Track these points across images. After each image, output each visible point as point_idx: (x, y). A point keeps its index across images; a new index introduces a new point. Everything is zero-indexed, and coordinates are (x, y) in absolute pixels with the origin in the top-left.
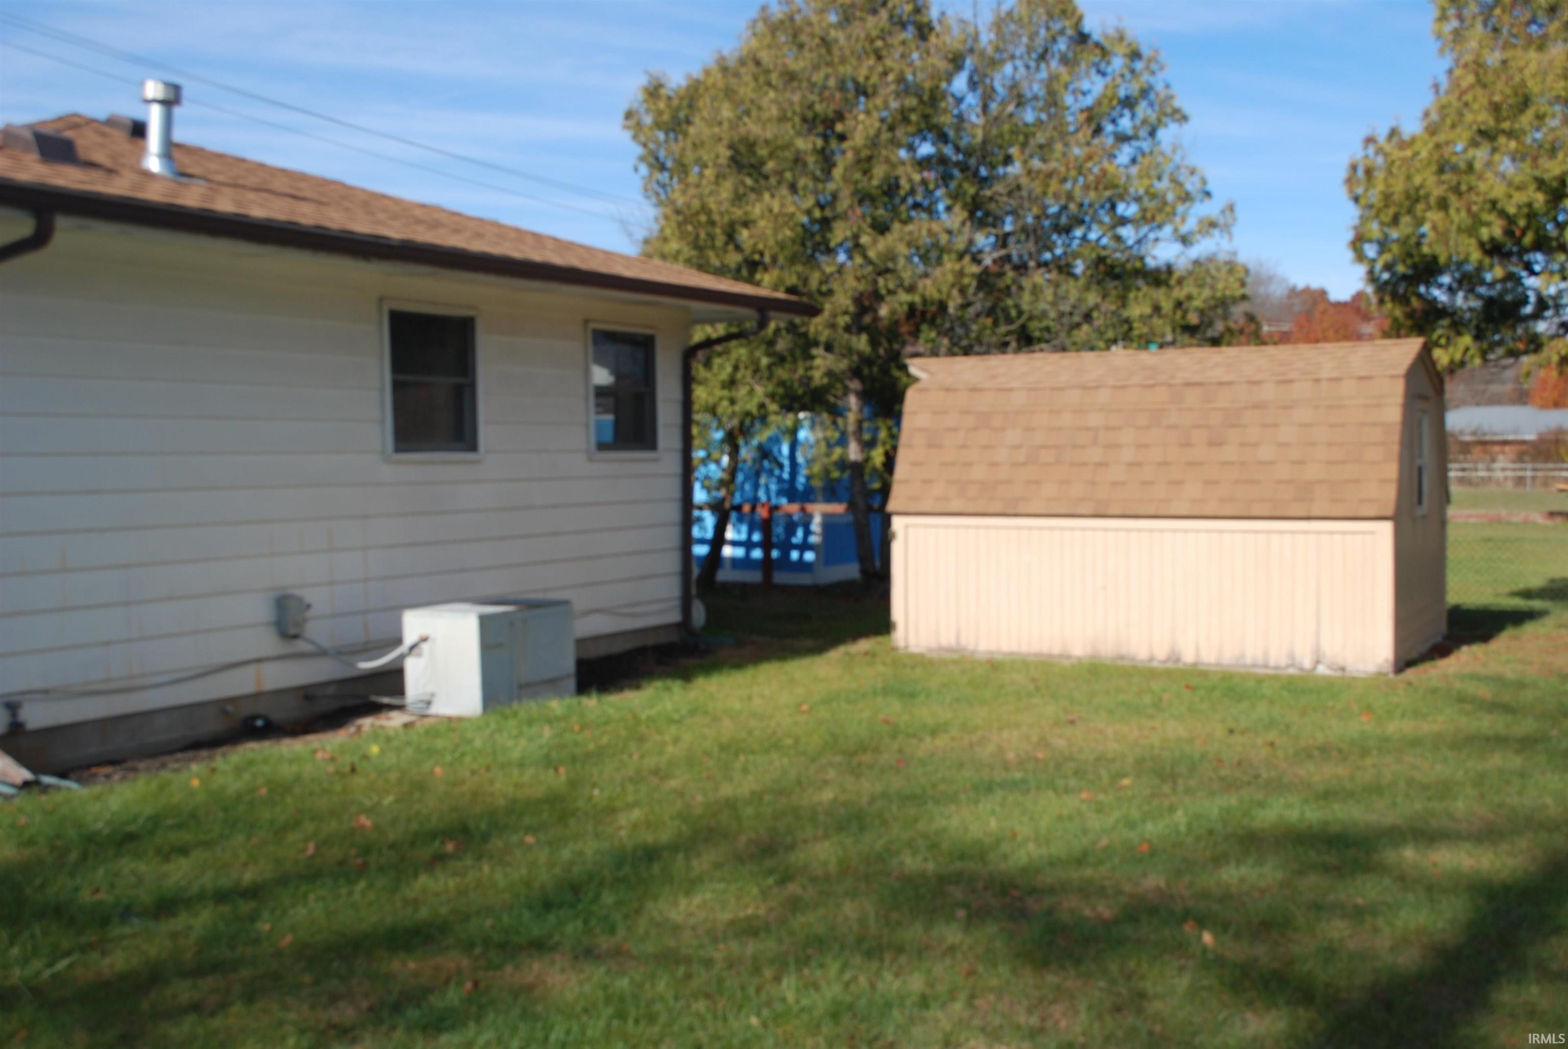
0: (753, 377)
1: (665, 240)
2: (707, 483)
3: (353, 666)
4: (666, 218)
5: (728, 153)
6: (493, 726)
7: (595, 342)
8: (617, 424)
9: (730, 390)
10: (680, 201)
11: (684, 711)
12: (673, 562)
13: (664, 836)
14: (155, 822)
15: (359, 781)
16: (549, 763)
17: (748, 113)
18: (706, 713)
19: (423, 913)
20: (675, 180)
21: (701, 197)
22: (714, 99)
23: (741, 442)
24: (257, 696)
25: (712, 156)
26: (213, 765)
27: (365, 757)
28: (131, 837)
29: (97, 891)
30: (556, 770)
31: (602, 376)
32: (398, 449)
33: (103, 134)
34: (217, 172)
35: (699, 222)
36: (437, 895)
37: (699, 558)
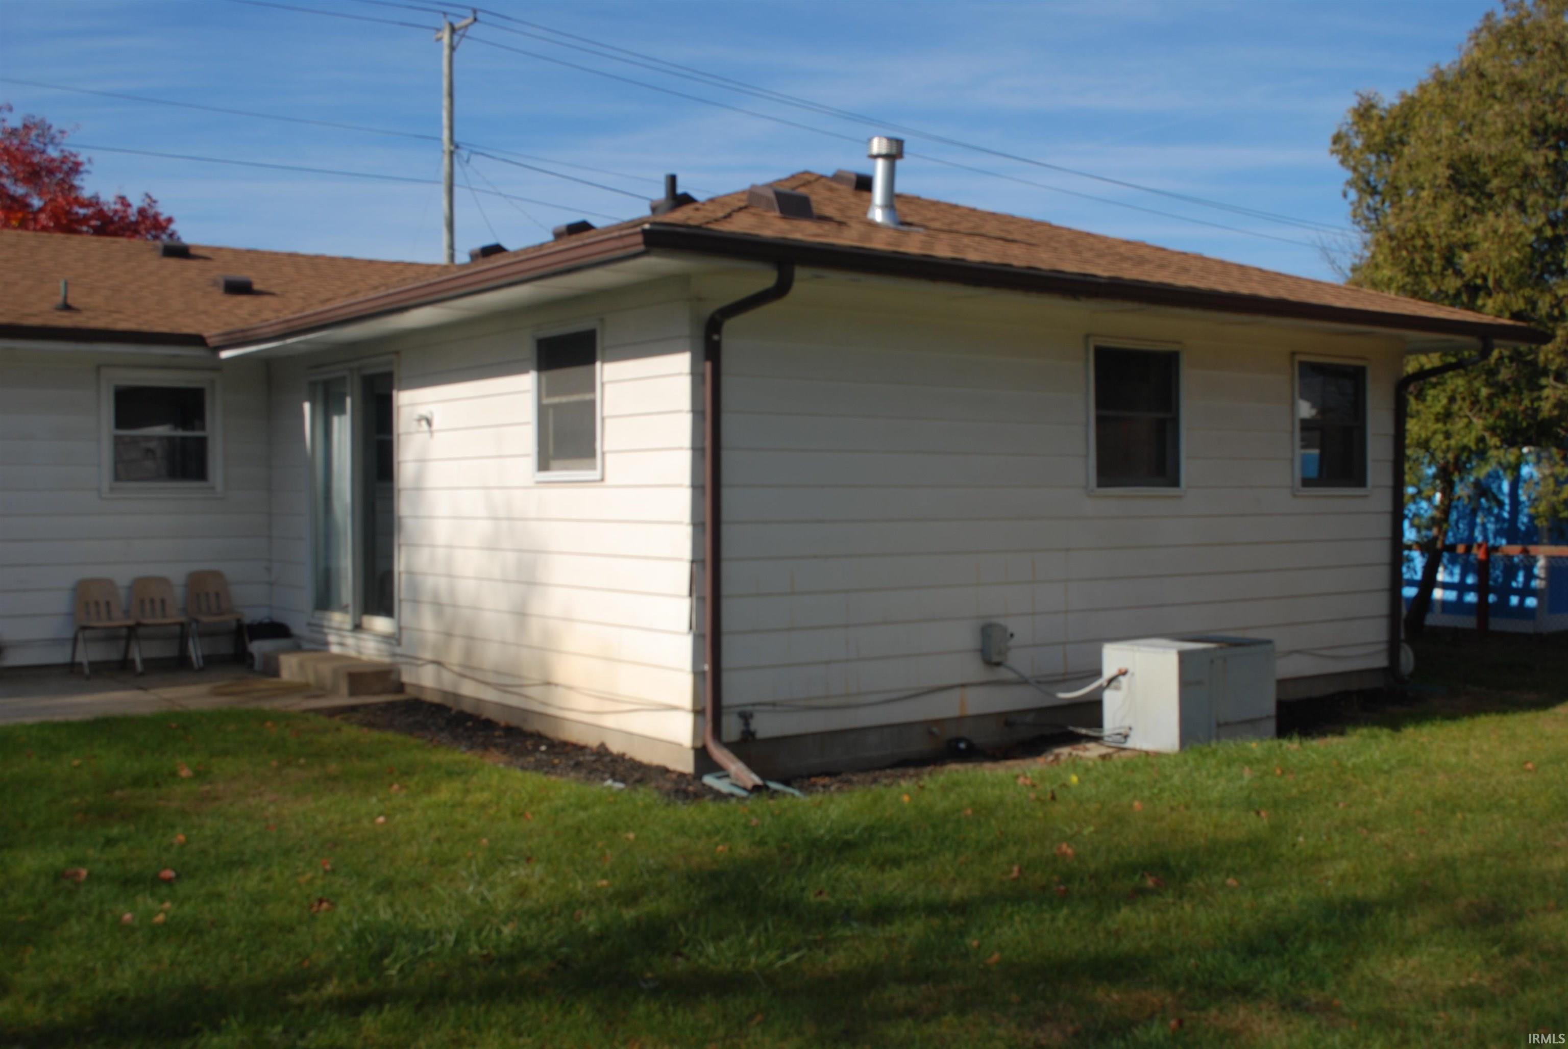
0: (1471, 410)
1: (1377, 266)
2: (1416, 521)
3: (1053, 695)
4: (1378, 244)
5: (1448, 173)
6: (1191, 763)
7: (1302, 376)
8: (1322, 459)
9: (1445, 423)
10: (1393, 226)
11: (1393, 762)
12: (1380, 604)
13: (1376, 891)
14: (870, 834)
15: (1059, 809)
16: (1250, 805)
17: (1469, 129)
18: (1418, 765)
19: (1126, 945)
20: (1387, 204)
21: (1416, 219)
22: (1431, 117)
23: (1456, 478)
24: (960, 719)
25: (1430, 176)
26: (921, 783)
27: (1065, 786)
28: (849, 845)
29: (821, 893)
30: (1258, 813)
31: (1305, 410)
32: (1100, 485)
33: (831, 189)
34: (933, 219)
35: (1414, 246)
36: (1138, 929)
37: (1408, 599)
